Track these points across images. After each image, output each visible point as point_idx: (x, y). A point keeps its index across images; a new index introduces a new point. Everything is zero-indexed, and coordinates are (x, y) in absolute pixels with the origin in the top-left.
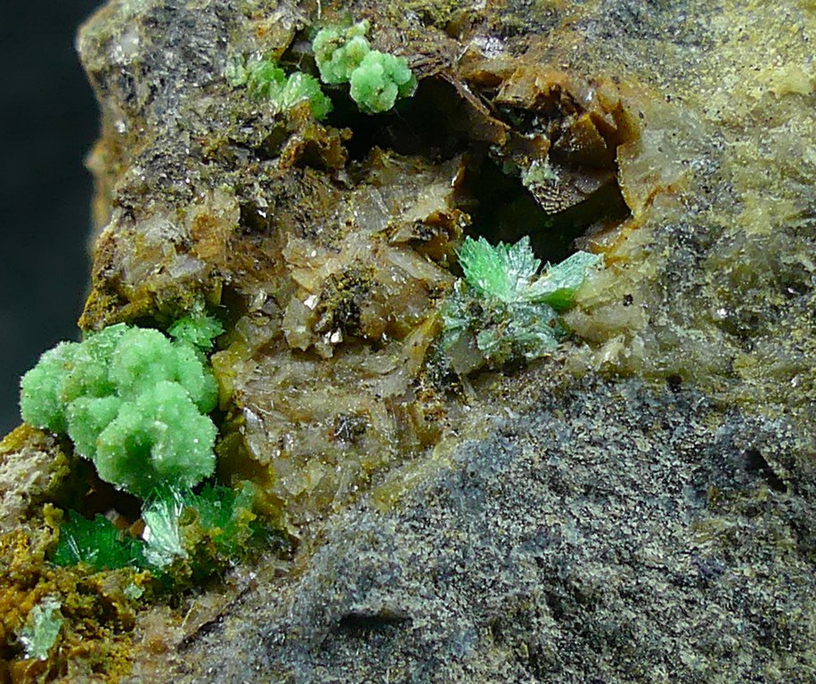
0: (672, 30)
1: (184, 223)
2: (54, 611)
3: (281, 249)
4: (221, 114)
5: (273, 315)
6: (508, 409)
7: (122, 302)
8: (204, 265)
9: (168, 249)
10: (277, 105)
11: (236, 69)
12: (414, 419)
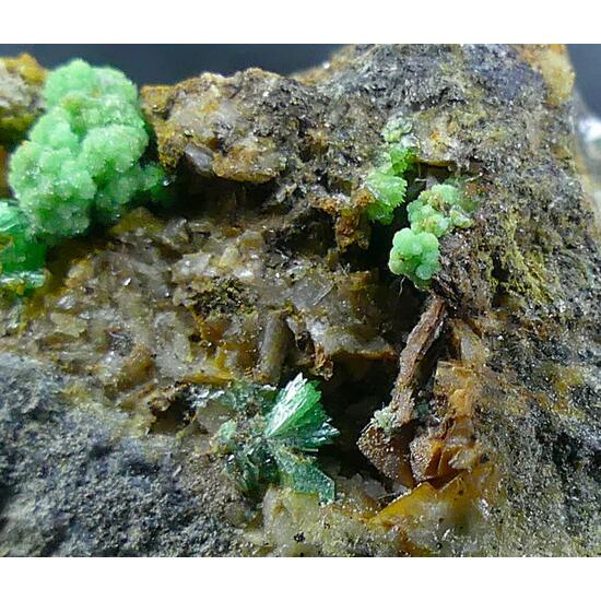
1: (238, 138)
3: (249, 228)
4: (350, 132)
5: (194, 243)
6: (179, 469)
7: (165, 115)
8: (207, 170)
9: (208, 134)
10: (370, 175)
11: (397, 129)
12: (147, 393)
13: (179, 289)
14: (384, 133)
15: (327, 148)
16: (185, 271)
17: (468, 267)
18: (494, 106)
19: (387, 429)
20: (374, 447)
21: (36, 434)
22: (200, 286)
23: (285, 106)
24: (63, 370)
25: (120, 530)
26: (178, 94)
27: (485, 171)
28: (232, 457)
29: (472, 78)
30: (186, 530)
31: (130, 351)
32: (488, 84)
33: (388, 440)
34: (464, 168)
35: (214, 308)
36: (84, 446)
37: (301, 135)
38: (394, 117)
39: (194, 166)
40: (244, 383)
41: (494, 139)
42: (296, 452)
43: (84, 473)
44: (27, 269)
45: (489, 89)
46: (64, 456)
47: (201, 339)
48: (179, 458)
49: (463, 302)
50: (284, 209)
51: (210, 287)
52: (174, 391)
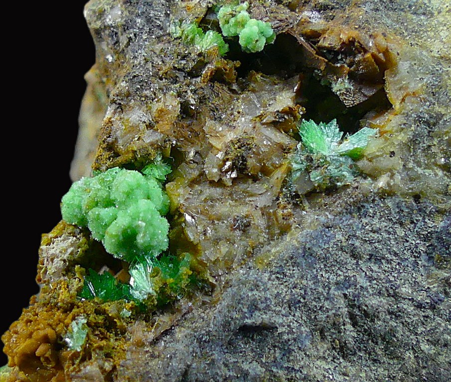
0: (410, 6)
2: (83, 324)
3: (203, 127)
7: (116, 155)
8: (162, 135)
10: (199, 48)
11: (176, 28)
15: (174, 66)
16: (214, 171)
23: (142, 81)
33: (352, 88)
37: (161, 79)
38: (168, 28)
44: (178, 264)
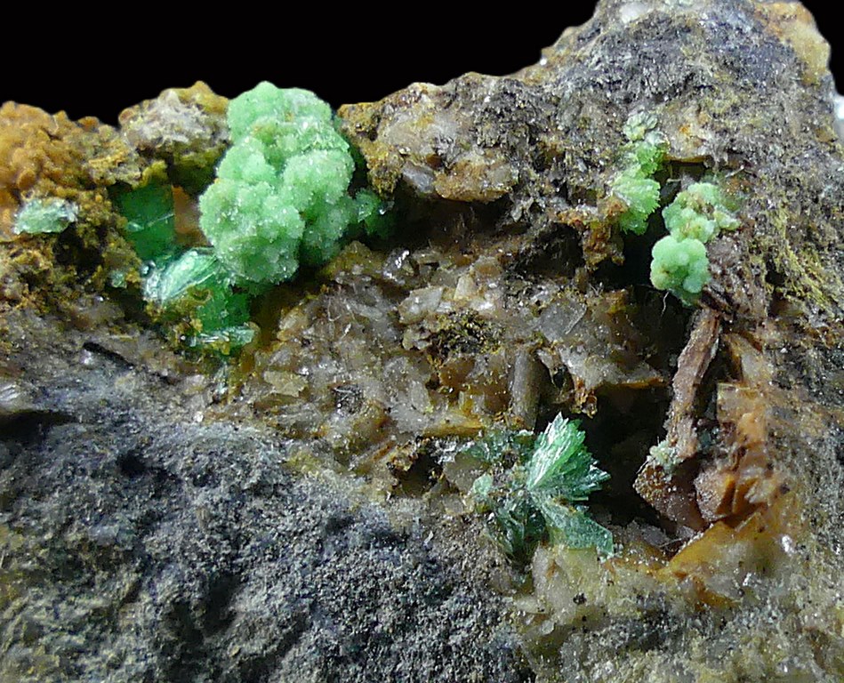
1: (461, 153)
2: (66, 218)
3: (482, 254)
4: (588, 133)
5: (420, 277)
6: (431, 535)
7: (372, 135)
8: (429, 192)
9: (427, 151)
10: (616, 180)
11: (640, 125)
12: (384, 453)
13: (410, 331)
14: (626, 131)
15: (564, 153)
16: (414, 309)
17: (740, 274)
18: (746, 89)
19: (667, 466)
20: (653, 487)
21: (261, 512)
22: (435, 325)
23: (510, 111)
24: (285, 435)
25: (369, 612)
26: (383, 110)
27: (747, 164)
28: (492, 515)
29: (717, 60)
30: (446, 604)
31: (360, 405)
32: (736, 65)
33: (669, 478)
34: (722, 161)
35: (453, 347)
36: (318, 520)
37: (532, 142)
38: (634, 112)
39: (413, 189)
40: (497, 431)
41: (752, 127)
42: (564, 502)
43: (321, 551)
44: (231, 325)
45: (738, 71)
46: (295, 533)
47: (439, 385)
48: (429, 523)
49: (740, 314)
50: (521, 228)
51: (446, 325)
52: (415, 448)
